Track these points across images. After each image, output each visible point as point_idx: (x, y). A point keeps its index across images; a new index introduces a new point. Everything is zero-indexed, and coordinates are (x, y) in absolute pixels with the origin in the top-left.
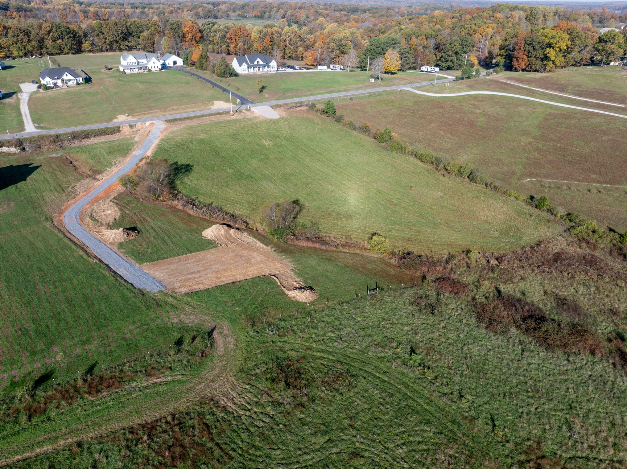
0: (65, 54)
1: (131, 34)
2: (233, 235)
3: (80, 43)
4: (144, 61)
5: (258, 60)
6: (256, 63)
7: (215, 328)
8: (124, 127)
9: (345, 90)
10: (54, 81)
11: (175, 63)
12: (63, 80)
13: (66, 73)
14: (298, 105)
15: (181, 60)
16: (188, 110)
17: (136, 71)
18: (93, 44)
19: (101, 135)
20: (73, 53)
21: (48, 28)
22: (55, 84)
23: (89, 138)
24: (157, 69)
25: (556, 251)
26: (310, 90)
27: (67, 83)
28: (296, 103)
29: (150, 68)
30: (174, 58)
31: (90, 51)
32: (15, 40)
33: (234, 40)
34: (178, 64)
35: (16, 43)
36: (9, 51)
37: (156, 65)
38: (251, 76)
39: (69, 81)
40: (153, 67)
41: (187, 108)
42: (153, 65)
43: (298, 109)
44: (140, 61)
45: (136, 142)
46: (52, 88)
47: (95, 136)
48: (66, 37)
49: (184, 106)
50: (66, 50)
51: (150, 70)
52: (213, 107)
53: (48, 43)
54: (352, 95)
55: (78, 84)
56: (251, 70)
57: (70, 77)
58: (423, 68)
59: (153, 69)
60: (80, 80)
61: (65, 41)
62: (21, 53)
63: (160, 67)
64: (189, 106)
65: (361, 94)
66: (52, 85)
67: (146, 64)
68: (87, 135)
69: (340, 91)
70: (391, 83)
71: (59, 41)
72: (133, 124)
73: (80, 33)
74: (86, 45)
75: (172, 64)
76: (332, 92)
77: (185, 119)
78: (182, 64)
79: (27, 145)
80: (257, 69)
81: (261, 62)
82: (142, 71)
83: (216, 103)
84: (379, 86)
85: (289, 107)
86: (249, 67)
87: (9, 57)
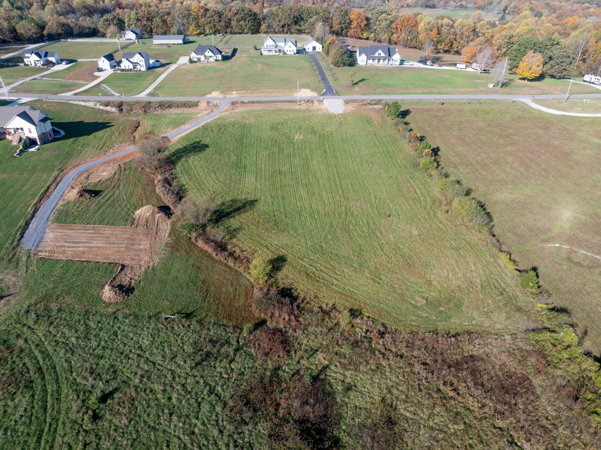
0: (246, 34)
1: (303, 19)
2: (156, 218)
3: (260, 25)
4: (281, 44)
5: (380, 51)
6: (377, 55)
7: (12, 295)
8: (202, 103)
9: (447, 93)
10: (198, 56)
11: (314, 48)
12: (205, 56)
13: (208, 50)
14: (373, 103)
15: (321, 46)
16: (273, 95)
17: (273, 53)
18: (269, 26)
19: (181, 107)
20: (252, 33)
21: (235, 11)
22: (199, 59)
23: (171, 108)
24: (292, 53)
25: (475, 353)
26: (407, 88)
27: (208, 59)
28: (374, 100)
29: (286, 51)
30: (315, 44)
31: (266, 32)
32: (209, 20)
33: (399, 30)
34: (317, 50)
35: (210, 23)
36: (204, 29)
37: (291, 49)
38: (369, 67)
39: (211, 57)
40: (289, 51)
41: (274, 92)
42: (289, 49)
43: (370, 107)
44: (279, 44)
45: (197, 118)
46: (196, 62)
47: (176, 107)
48: (248, 19)
49: (271, 91)
50: (246, 31)
51: (285, 53)
52: (295, 95)
53: (234, 23)
54: (447, 100)
55: (216, 60)
56: (370, 62)
57: (211, 54)
58: (587, 78)
59: (288, 53)
60: (219, 57)
61: (247, 22)
62: (211, 31)
63: (295, 51)
64: (277, 91)
65: (459, 99)
66: (196, 60)
67: (283, 48)
68: (170, 105)
69: (440, 93)
70: (513, 91)
71: (242, 23)
72: (211, 101)
73: (260, 16)
74: (263, 27)
75: (311, 50)
76: (431, 93)
77: (257, 102)
78: (321, 50)
79: (124, 107)
80: (377, 61)
81: (383, 55)
82: (277, 54)
83: (303, 90)
84: (496, 92)
85: (364, 103)
86: (368, 58)
87: (203, 34)
